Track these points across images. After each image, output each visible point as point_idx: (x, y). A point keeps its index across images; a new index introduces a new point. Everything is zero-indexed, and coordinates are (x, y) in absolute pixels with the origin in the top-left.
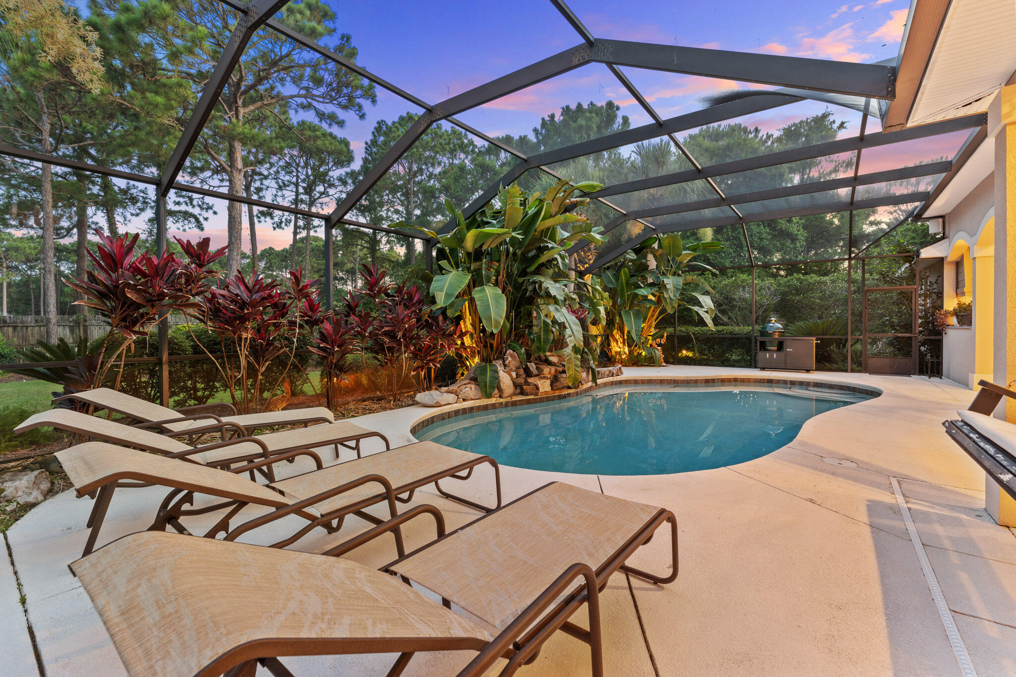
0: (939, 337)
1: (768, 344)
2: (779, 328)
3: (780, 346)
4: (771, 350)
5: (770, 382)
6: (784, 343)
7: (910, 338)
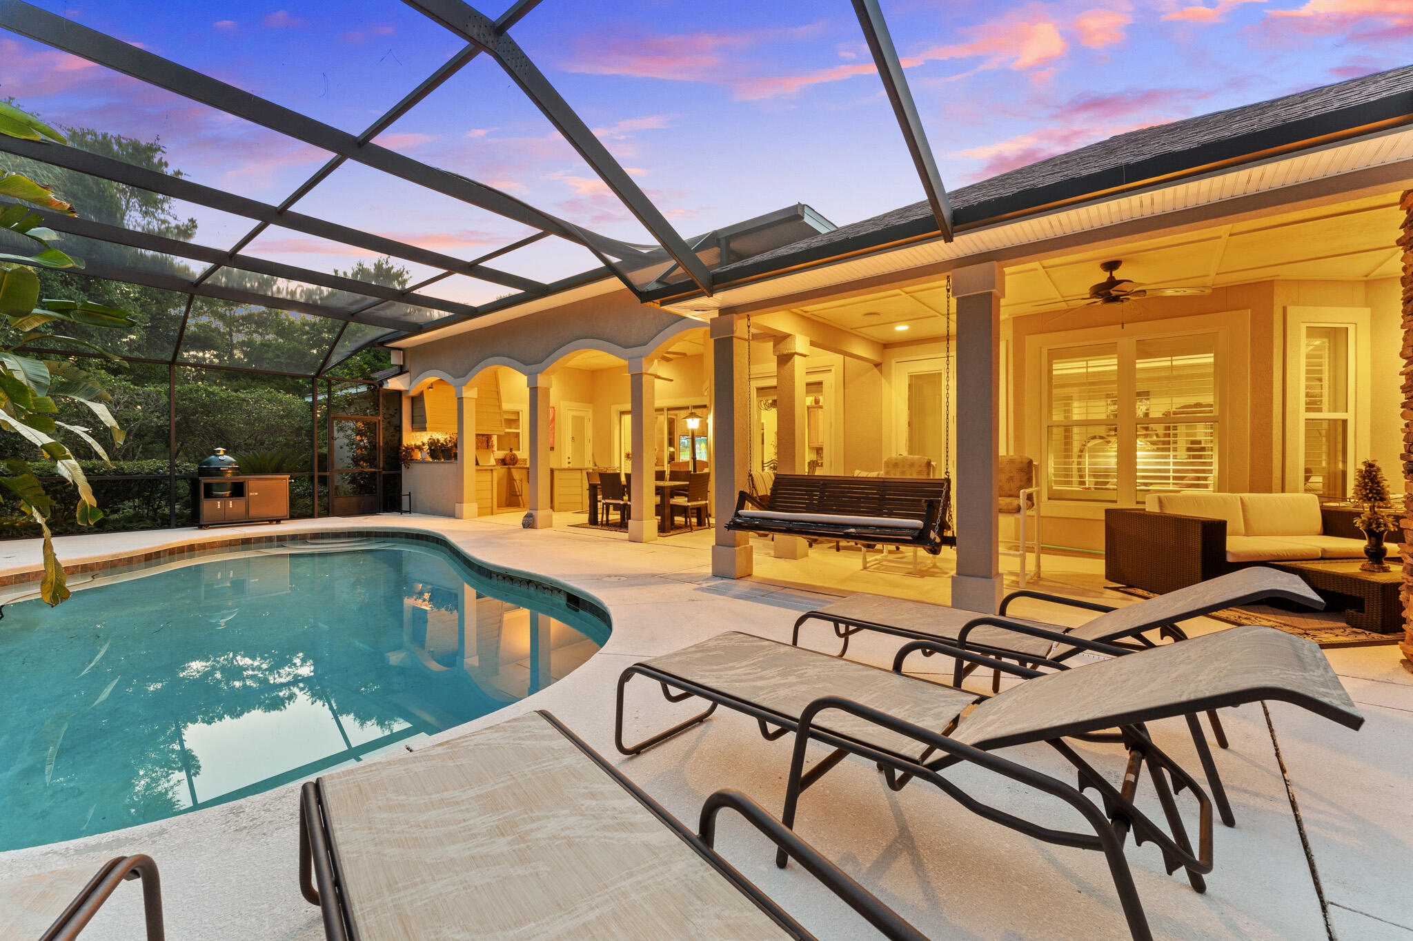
0: (399, 472)
1: (214, 487)
2: (230, 463)
3: (238, 490)
4: (222, 497)
5: (246, 543)
6: (246, 486)
7: (375, 473)
